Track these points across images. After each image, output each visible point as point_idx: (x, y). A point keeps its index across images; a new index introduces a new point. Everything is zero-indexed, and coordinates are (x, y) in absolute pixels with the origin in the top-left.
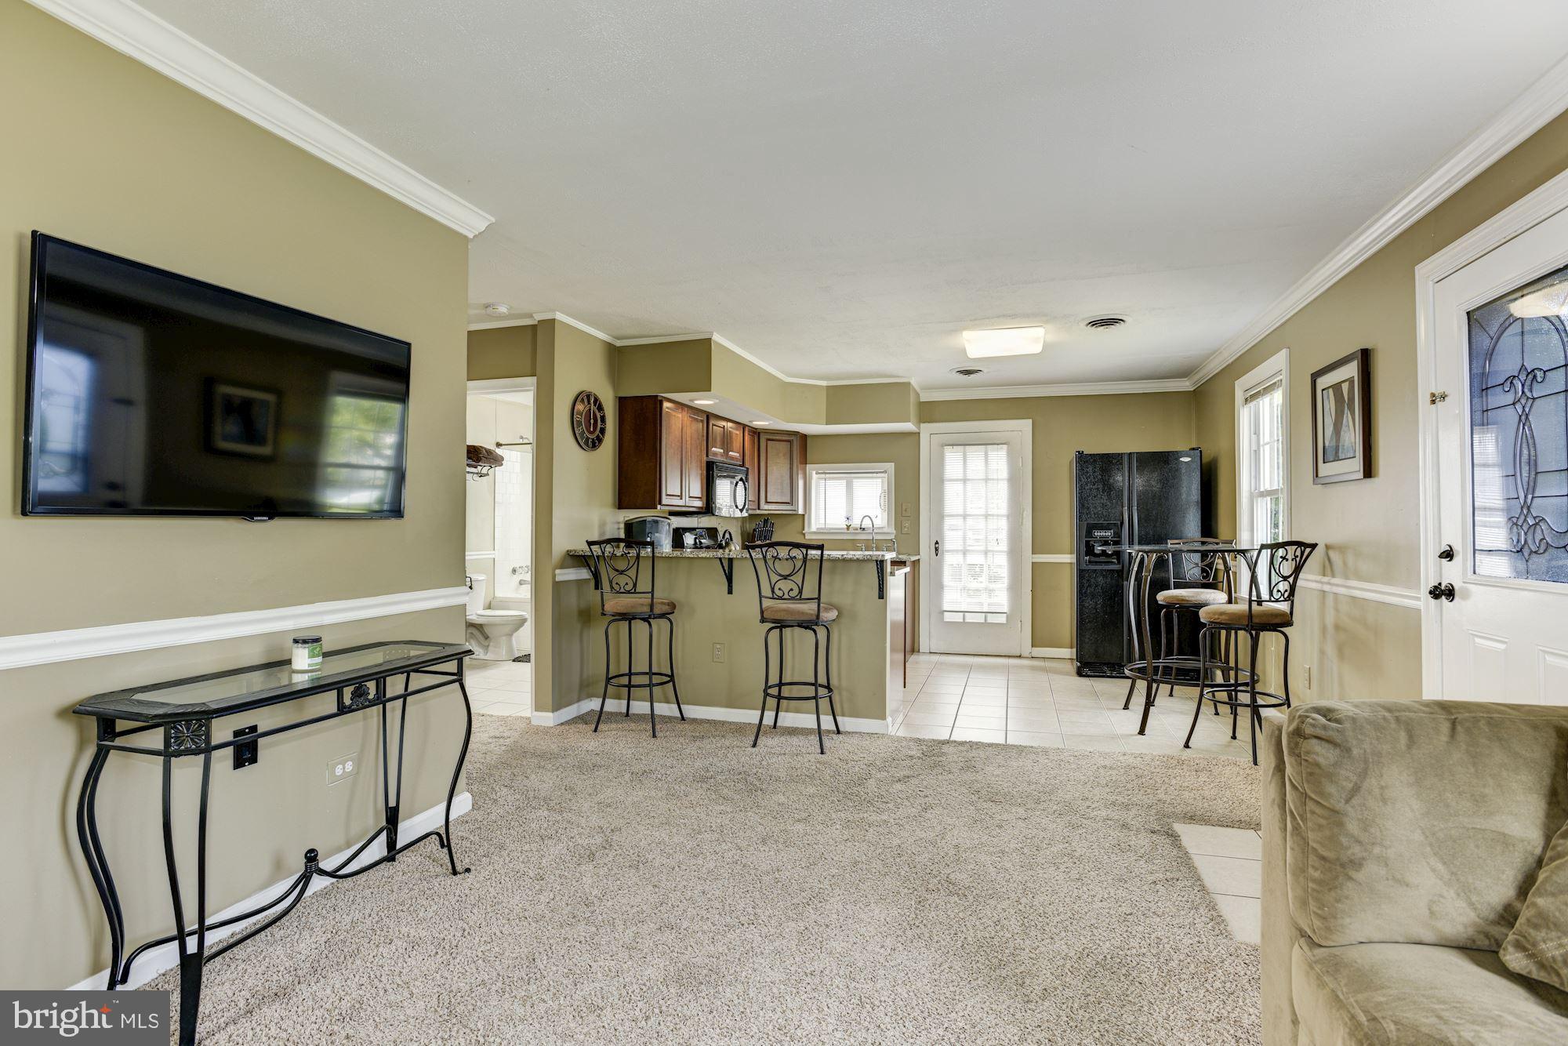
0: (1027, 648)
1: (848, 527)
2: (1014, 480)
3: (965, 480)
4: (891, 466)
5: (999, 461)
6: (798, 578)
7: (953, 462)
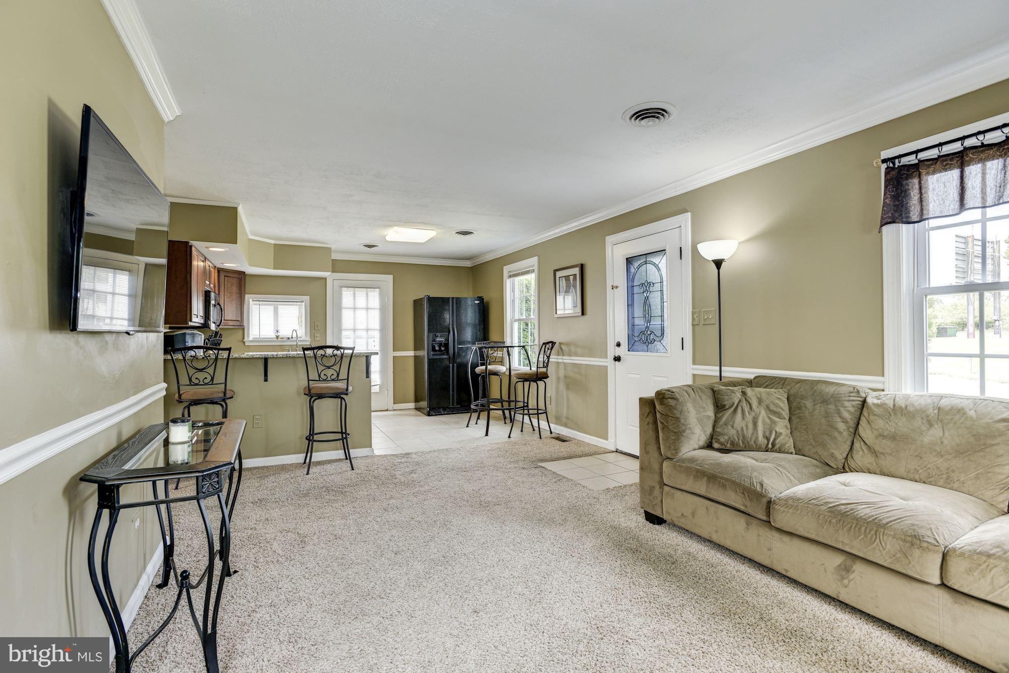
0: (391, 405)
1: (277, 337)
2: (383, 310)
3: (355, 309)
4: (307, 298)
5: (374, 298)
6: (336, 368)
7: (347, 297)
